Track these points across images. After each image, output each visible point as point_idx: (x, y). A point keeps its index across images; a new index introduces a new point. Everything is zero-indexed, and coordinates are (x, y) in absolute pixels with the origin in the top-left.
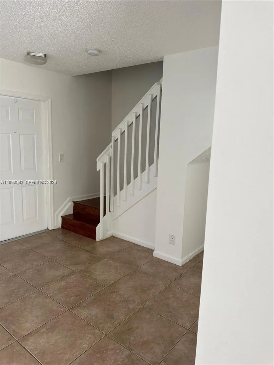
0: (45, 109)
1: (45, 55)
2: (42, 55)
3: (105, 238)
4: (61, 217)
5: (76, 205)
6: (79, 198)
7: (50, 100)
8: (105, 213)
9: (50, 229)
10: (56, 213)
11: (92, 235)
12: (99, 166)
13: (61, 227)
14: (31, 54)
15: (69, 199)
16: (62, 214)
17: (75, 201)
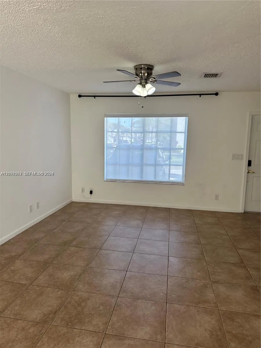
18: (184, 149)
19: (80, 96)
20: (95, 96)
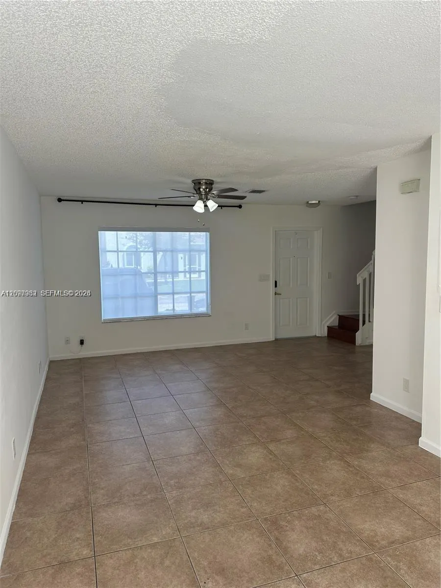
0: (317, 238)
1: (319, 201)
2: (318, 202)
3: (364, 344)
4: (328, 327)
5: (341, 318)
6: (343, 313)
7: (321, 229)
8: (364, 323)
9: (318, 336)
10: (323, 323)
11: (353, 341)
12: (359, 281)
13: (327, 335)
14: (310, 202)
15: (334, 312)
16: (328, 324)
17: (340, 314)
18: (206, 272)
19: (60, 200)
20: (82, 201)
